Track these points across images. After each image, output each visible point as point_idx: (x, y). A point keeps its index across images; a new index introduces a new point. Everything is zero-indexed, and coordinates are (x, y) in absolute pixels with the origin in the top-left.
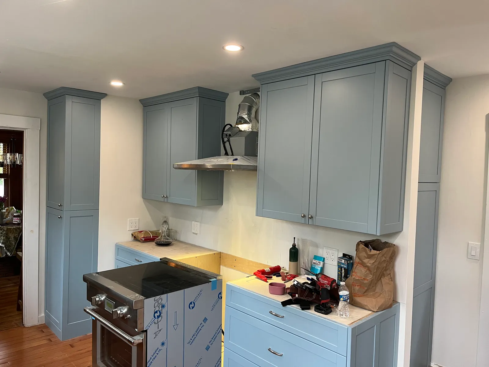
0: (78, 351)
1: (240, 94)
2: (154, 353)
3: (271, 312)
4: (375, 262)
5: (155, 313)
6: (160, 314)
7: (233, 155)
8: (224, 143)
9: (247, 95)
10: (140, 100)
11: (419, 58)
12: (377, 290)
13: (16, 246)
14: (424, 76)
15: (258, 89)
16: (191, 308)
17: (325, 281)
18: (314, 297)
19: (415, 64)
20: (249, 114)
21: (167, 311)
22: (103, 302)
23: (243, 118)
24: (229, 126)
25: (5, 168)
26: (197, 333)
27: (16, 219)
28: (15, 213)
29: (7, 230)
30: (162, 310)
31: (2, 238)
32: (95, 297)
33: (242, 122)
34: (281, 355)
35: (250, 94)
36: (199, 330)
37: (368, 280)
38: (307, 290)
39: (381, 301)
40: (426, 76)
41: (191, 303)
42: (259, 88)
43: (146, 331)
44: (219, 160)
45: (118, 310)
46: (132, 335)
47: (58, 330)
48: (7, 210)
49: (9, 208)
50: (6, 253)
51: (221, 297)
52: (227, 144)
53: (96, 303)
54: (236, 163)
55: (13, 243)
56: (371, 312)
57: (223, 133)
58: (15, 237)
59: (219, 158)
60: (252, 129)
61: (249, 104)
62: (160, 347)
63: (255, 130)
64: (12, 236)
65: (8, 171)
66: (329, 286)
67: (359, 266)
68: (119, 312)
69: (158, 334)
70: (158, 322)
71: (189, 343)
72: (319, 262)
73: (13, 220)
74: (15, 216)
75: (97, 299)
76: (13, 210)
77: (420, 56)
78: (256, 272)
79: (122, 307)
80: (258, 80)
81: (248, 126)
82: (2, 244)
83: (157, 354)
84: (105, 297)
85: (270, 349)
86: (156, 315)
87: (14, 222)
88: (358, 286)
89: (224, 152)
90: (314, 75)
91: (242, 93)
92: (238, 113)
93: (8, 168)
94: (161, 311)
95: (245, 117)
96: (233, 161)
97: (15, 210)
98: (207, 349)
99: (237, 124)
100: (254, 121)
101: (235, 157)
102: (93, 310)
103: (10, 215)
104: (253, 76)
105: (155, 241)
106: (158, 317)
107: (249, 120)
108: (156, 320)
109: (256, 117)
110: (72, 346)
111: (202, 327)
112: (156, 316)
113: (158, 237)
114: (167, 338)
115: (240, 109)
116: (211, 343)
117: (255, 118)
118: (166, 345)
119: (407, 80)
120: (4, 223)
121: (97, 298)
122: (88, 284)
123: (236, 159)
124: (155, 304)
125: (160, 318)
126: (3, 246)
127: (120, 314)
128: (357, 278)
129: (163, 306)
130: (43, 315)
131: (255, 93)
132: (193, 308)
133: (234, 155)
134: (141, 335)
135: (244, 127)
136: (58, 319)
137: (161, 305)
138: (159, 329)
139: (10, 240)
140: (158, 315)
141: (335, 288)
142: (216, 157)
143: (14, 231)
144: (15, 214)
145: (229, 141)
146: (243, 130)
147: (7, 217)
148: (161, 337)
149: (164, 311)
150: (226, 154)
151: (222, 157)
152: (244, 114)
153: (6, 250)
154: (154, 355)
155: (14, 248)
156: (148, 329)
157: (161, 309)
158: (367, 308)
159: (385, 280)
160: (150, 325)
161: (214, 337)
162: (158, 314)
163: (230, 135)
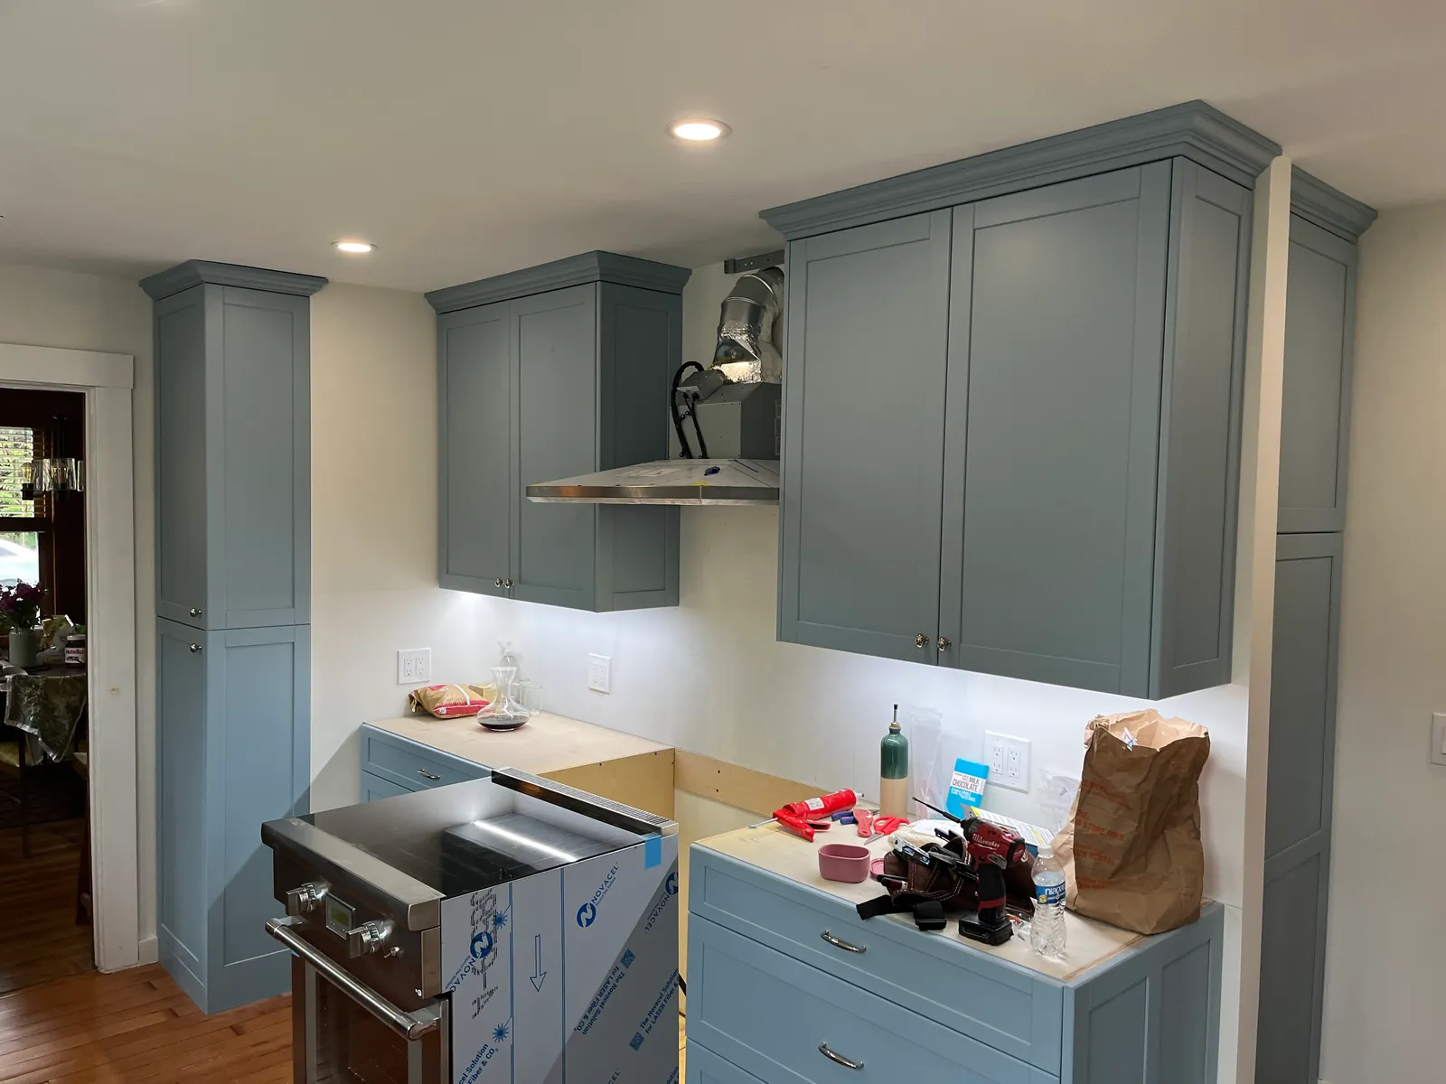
0: (256, 1045)
1: (727, 271)
2: (474, 1062)
3: (825, 937)
4: (1144, 780)
5: (474, 941)
6: (491, 944)
7: (705, 456)
8: (679, 421)
9: (747, 274)
10: (426, 295)
11: (1274, 149)
12: (1152, 868)
13: (73, 732)
14: (1291, 204)
15: (779, 255)
16: (584, 923)
17: (991, 844)
18: (958, 890)
19: (1263, 168)
20: (753, 331)
21: (511, 935)
22: (320, 906)
23: (734, 343)
24: (692, 369)
25: (41, 503)
26: (604, 996)
27: (74, 652)
28: (70, 634)
29: (45, 685)
30: (495, 931)
31: (32, 708)
32: (297, 891)
33: (733, 357)
34: (860, 1067)
35: (756, 271)
36: (609, 989)
37: (1122, 836)
38: (935, 867)
39: (1164, 901)
40: (1300, 205)
41: (583, 909)
42: (782, 252)
43: (449, 995)
44: (665, 471)
45: (365, 932)
46: (406, 1007)
47: (197, 981)
48: (47, 625)
49: (52, 619)
50: (45, 754)
51: (676, 890)
52: (688, 425)
53: (302, 910)
54: (713, 481)
55: (66, 722)
56: (1134, 936)
57: (674, 391)
58: (68, 707)
59: (662, 466)
60: (762, 377)
61: (753, 302)
62: (492, 1044)
63: (771, 380)
64: (60, 703)
65: (49, 509)
66: (1002, 859)
67: (1094, 793)
68: (366, 937)
69: (485, 1002)
70: (484, 968)
71: (579, 1028)
72: (971, 780)
73: (64, 655)
74: (70, 644)
75: (304, 897)
76: (65, 625)
77: (1277, 142)
78: (780, 811)
79: (377, 922)
80: (778, 228)
81: (752, 366)
82: (32, 727)
83: (484, 1063)
84: (326, 890)
85: (824, 1047)
86: (478, 946)
87: (67, 661)
88: (1092, 854)
89: (680, 449)
90: (949, 209)
91: (731, 266)
92: (720, 330)
93: (49, 502)
94: (492, 935)
95: (742, 339)
96: (706, 475)
97: (72, 625)
98: (636, 1043)
99: (717, 361)
100: (768, 351)
101: (712, 463)
102: (293, 929)
103: (56, 639)
104: (763, 214)
105: (479, 717)
106: (485, 952)
107: (753, 349)
108: (479, 961)
109: (775, 341)
110: (237, 1030)
111: (617, 981)
112: (478, 950)
113: (488, 704)
114: (512, 1016)
115: (726, 317)
116: (647, 1027)
117: (770, 342)
118: (509, 1036)
119: (1240, 217)
120: (40, 662)
121: (303, 893)
122: (277, 852)
123: (715, 471)
124: (474, 913)
125: (491, 954)
126: (35, 732)
127: (369, 943)
128: (1091, 832)
129: (499, 920)
130: (153, 936)
131: (771, 266)
132: (589, 922)
133: (709, 455)
134: (434, 1007)
135: (738, 371)
136: (196, 951)
137: (492, 917)
138: (488, 989)
139: (56, 714)
140: (483, 946)
141: (1023, 861)
142: (656, 463)
143: (68, 687)
144: (70, 638)
145: (692, 413)
146: (735, 380)
147: (48, 647)
148: (496, 1013)
149: (503, 933)
150: (686, 453)
151: (672, 462)
152: (738, 330)
153: (44, 745)
154: (473, 1066)
155: (67, 738)
156: (453, 989)
157: (491, 928)
158: (1121, 923)
159: (1176, 835)
160: (459, 976)
161: (656, 1010)
162: (485, 943)
163: (696, 396)
